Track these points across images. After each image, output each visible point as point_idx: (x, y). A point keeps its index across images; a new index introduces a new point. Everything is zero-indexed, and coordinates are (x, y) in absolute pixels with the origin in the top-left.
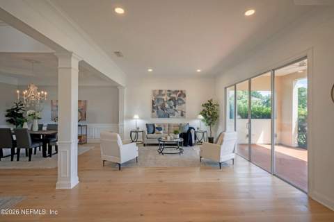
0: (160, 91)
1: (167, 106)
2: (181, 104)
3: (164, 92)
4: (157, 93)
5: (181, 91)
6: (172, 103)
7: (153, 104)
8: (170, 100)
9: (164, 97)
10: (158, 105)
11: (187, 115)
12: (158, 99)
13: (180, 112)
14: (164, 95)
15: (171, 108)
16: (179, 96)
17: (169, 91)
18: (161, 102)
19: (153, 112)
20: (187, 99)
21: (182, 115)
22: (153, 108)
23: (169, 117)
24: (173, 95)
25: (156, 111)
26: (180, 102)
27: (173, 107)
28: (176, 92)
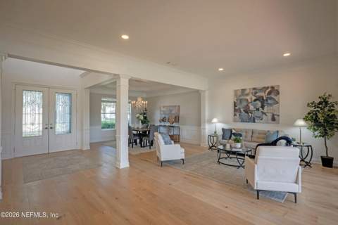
0: (243, 90)
1: (252, 108)
2: (271, 105)
3: (247, 92)
4: (239, 93)
5: (273, 88)
6: (259, 104)
7: (235, 106)
8: (255, 100)
9: (248, 98)
10: (241, 107)
11: (281, 119)
12: (241, 101)
13: (270, 116)
14: (247, 95)
15: (258, 109)
16: (270, 93)
17: (254, 89)
18: (244, 104)
19: (235, 115)
20: (281, 98)
21: (273, 119)
22: (235, 110)
23: (254, 122)
24: (259, 94)
25: (238, 114)
26: (269, 101)
27: (260, 109)
28: (264, 89)
